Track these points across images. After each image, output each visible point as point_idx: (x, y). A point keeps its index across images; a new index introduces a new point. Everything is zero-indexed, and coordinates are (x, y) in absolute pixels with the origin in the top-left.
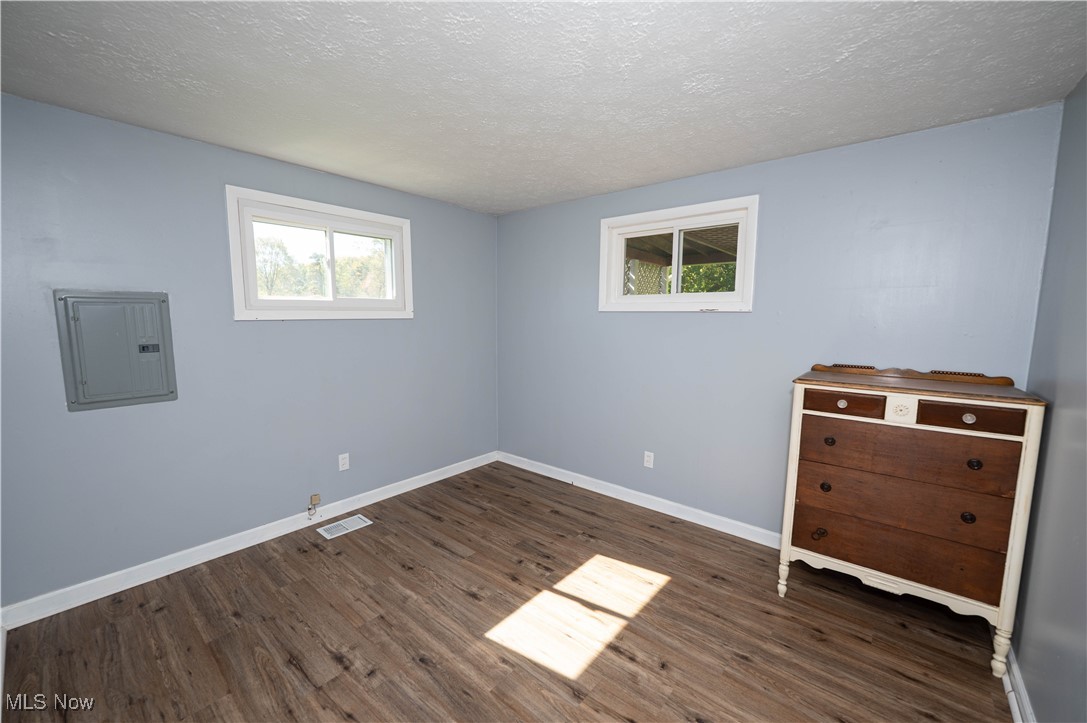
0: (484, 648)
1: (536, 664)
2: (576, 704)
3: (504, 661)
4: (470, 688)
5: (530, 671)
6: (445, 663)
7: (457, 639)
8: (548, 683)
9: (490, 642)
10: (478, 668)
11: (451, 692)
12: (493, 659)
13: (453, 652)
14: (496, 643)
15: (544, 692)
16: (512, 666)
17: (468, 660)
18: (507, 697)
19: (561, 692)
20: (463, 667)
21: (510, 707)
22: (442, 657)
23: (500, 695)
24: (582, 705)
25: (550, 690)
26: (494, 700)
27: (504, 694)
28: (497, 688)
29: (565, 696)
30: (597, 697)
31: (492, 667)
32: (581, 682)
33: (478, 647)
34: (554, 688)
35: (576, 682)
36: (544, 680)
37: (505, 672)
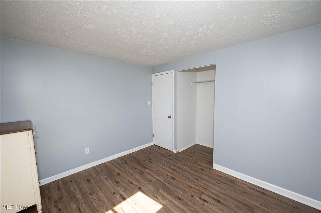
0: (163, 202)
1: (148, 196)
2: (141, 186)
3: (157, 197)
4: (165, 191)
5: (150, 194)
6: (173, 198)
7: (171, 205)
8: (146, 191)
9: (161, 204)
10: (164, 196)
11: (170, 191)
12: (160, 198)
13: (172, 201)
14: (159, 203)
15: (147, 189)
16: (154, 196)
17: (167, 198)
18: (156, 189)
19: (143, 189)
20: (168, 196)
21: (155, 187)
22: (175, 200)
23: (158, 189)
24: (140, 186)
25: (146, 190)
26: (159, 188)
27: (157, 189)
28: (159, 191)
29: (143, 188)
30: (136, 187)
31: (160, 196)
32: (138, 191)
33: (165, 202)
34: (145, 190)
35: (139, 191)
36: (147, 192)
37: (156, 194)
